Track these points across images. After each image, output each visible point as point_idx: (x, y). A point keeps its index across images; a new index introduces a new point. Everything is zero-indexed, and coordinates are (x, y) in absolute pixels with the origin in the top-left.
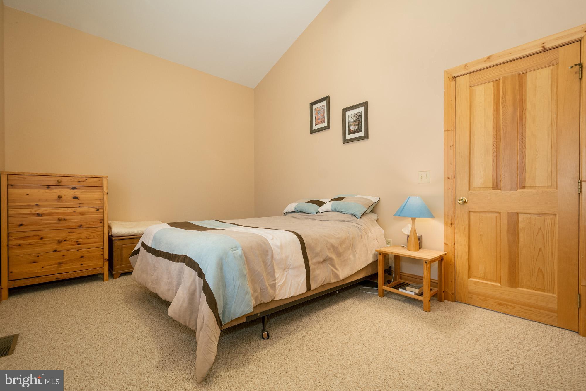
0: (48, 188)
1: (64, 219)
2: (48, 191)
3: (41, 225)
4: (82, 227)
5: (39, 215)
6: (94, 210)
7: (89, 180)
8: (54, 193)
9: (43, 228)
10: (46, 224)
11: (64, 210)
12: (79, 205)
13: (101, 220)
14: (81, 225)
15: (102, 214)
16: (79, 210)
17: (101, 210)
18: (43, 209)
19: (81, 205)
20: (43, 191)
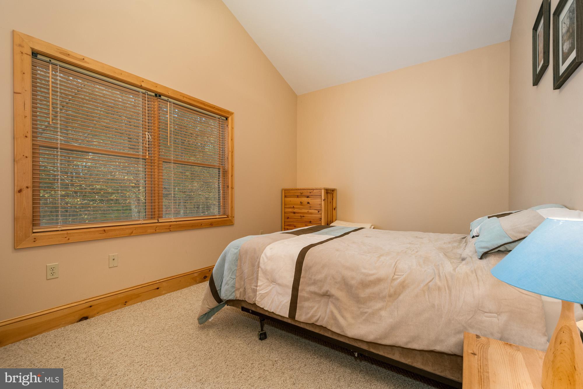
0: (298, 197)
1: (304, 217)
2: (297, 199)
3: (295, 219)
4: (311, 222)
5: (294, 213)
6: (317, 211)
7: (315, 191)
8: (298, 200)
9: (296, 220)
10: (297, 219)
11: (303, 211)
12: (310, 208)
13: (320, 219)
14: (311, 221)
15: (320, 215)
16: (310, 211)
17: (320, 212)
18: (296, 210)
19: (311, 208)
20: (295, 199)
